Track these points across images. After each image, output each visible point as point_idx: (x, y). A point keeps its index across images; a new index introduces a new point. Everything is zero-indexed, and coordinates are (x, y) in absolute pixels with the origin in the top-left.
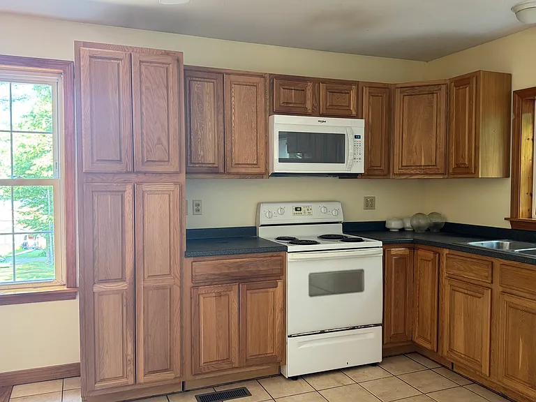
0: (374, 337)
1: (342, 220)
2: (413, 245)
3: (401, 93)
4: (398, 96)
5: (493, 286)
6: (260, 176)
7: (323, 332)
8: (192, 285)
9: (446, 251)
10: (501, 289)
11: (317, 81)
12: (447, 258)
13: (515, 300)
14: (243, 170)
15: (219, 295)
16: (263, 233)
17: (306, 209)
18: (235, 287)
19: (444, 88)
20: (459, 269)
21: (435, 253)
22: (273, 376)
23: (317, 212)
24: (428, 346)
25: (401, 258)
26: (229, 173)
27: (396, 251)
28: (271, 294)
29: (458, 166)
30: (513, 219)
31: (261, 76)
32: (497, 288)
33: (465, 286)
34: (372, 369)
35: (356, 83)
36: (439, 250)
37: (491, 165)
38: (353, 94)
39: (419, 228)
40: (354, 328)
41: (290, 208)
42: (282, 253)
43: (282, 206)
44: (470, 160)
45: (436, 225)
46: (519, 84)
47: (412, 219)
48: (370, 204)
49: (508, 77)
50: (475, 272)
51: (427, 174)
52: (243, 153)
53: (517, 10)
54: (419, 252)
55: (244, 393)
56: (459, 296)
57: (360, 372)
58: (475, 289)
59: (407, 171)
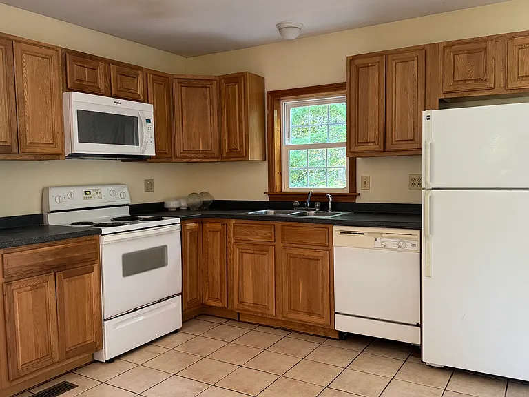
0: (176, 305)
1: (129, 202)
2: (200, 220)
3: (179, 83)
4: (176, 86)
5: (276, 244)
6: (56, 156)
7: (135, 310)
8: (3, 280)
9: (233, 221)
10: (282, 245)
11: (109, 62)
12: (234, 227)
13: (295, 252)
14: (38, 150)
15: (35, 288)
16: (53, 220)
17: (95, 193)
18: (51, 277)
19: (215, 83)
20: (246, 234)
21: (223, 224)
22: (87, 364)
23: (106, 195)
24: (219, 304)
25: (193, 232)
26: (24, 154)
27: (190, 226)
28: (87, 280)
29: (230, 151)
30: (270, 194)
31: (53, 48)
32: (279, 245)
33: (251, 247)
34: (174, 336)
35: (142, 69)
36: (226, 221)
37: (255, 153)
38: (140, 78)
39: (194, 206)
40: (161, 301)
41: (79, 192)
42: (96, 237)
43: (72, 190)
44: (241, 146)
45: (205, 203)
46: (270, 87)
47: (186, 198)
48: (149, 186)
49: (261, 80)
50: (260, 234)
51: (205, 158)
52: (36, 132)
53: (280, 28)
54: (208, 225)
55: (67, 387)
56: (246, 257)
57: (168, 340)
58: (261, 249)
59: (188, 155)
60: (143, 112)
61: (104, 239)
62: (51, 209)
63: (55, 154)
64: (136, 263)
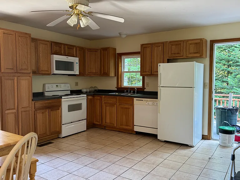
0: (84, 122)
1: (70, 89)
2: (93, 96)
3: (87, 50)
4: (86, 51)
5: (117, 104)
6: (49, 74)
7: (72, 122)
8: (35, 110)
9: (104, 96)
10: (119, 104)
11: (65, 45)
12: (104, 98)
13: (123, 106)
14: (44, 73)
15: (43, 113)
17: (59, 86)
18: (47, 110)
19: (99, 50)
20: (108, 101)
21: (100, 97)
22: (56, 138)
23: (63, 87)
24: (98, 123)
25: (91, 99)
26: (40, 74)
27: (89, 97)
28: (58, 112)
29: (104, 73)
30: (117, 87)
33: (109, 105)
34: (84, 132)
35: (75, 46)
36: (102, 96)
37: (112, 74)
38: (74, 49)
39: (91, 91)
40: (79, 121)
41: (55, 85)
42: (60, 99)
43: (52, 85)
44: (107, 71)
45: (95, 90)
47: (89, 89)
48: (77, 84)
49: (115, 49)
50: (112, 100)
51: (95, 75)
52: (43, 67)
53: (120, 34)
54: (96, 97)
55: (51, 143)
56: (108, 108)
57: (82, 133)
58: (112, 105)
59: (90, 74)
60: (75, 60)
61: (63, 100)
62: (46, 91)
63: (48, 73)
64: (72, 108)
